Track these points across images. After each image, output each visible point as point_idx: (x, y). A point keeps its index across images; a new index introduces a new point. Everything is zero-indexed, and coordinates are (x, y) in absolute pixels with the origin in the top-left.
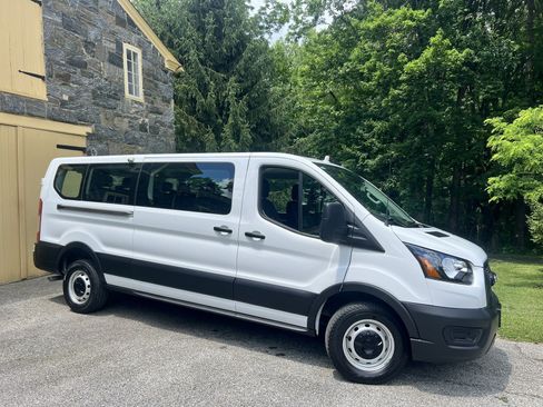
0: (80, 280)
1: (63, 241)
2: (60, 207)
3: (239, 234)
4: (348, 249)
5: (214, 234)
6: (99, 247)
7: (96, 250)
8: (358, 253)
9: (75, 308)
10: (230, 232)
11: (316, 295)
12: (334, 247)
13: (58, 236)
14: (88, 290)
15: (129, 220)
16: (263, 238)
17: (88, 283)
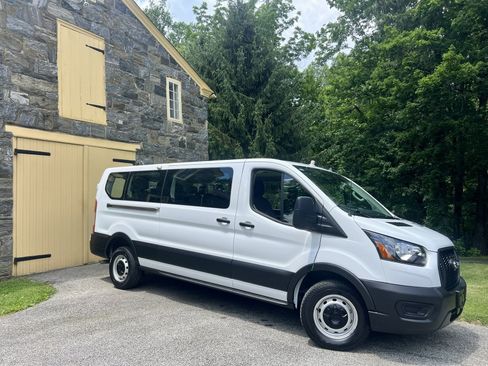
0: (121, 262)
1: (110, 232)
2: (109, 206)
3: (235, 224)
4: (319, 236)
5: (217, 224)
6: (135, 236)
7: (132, 238)
8: (326, 239)
9: (118, 285)
10: (228, 222)
11: (293, 274)
12: (307, 234)
13: (107, 228)
14: (127, 270)
15: (157, 215)
16: (253, 227)
17: (126, 265)
